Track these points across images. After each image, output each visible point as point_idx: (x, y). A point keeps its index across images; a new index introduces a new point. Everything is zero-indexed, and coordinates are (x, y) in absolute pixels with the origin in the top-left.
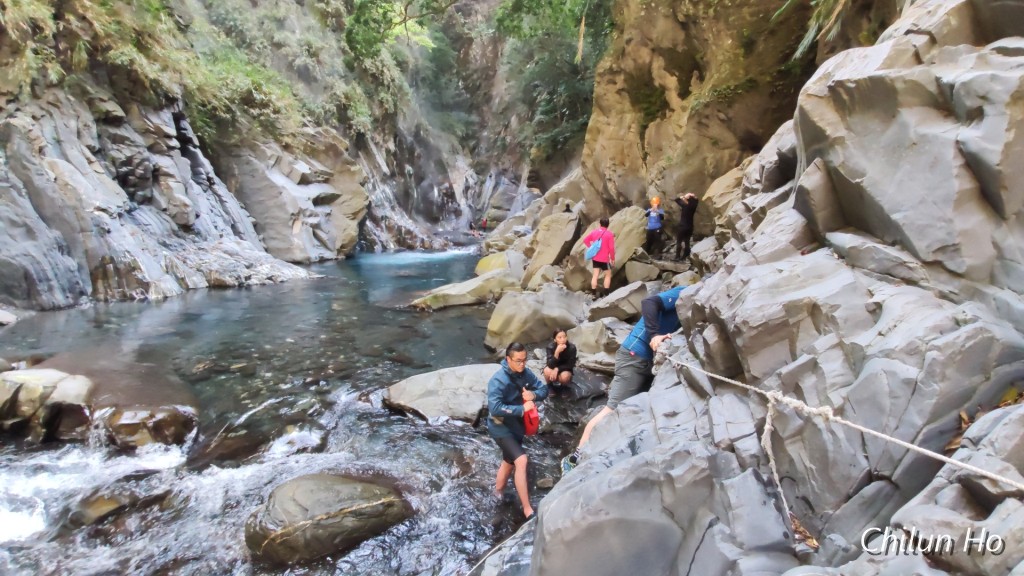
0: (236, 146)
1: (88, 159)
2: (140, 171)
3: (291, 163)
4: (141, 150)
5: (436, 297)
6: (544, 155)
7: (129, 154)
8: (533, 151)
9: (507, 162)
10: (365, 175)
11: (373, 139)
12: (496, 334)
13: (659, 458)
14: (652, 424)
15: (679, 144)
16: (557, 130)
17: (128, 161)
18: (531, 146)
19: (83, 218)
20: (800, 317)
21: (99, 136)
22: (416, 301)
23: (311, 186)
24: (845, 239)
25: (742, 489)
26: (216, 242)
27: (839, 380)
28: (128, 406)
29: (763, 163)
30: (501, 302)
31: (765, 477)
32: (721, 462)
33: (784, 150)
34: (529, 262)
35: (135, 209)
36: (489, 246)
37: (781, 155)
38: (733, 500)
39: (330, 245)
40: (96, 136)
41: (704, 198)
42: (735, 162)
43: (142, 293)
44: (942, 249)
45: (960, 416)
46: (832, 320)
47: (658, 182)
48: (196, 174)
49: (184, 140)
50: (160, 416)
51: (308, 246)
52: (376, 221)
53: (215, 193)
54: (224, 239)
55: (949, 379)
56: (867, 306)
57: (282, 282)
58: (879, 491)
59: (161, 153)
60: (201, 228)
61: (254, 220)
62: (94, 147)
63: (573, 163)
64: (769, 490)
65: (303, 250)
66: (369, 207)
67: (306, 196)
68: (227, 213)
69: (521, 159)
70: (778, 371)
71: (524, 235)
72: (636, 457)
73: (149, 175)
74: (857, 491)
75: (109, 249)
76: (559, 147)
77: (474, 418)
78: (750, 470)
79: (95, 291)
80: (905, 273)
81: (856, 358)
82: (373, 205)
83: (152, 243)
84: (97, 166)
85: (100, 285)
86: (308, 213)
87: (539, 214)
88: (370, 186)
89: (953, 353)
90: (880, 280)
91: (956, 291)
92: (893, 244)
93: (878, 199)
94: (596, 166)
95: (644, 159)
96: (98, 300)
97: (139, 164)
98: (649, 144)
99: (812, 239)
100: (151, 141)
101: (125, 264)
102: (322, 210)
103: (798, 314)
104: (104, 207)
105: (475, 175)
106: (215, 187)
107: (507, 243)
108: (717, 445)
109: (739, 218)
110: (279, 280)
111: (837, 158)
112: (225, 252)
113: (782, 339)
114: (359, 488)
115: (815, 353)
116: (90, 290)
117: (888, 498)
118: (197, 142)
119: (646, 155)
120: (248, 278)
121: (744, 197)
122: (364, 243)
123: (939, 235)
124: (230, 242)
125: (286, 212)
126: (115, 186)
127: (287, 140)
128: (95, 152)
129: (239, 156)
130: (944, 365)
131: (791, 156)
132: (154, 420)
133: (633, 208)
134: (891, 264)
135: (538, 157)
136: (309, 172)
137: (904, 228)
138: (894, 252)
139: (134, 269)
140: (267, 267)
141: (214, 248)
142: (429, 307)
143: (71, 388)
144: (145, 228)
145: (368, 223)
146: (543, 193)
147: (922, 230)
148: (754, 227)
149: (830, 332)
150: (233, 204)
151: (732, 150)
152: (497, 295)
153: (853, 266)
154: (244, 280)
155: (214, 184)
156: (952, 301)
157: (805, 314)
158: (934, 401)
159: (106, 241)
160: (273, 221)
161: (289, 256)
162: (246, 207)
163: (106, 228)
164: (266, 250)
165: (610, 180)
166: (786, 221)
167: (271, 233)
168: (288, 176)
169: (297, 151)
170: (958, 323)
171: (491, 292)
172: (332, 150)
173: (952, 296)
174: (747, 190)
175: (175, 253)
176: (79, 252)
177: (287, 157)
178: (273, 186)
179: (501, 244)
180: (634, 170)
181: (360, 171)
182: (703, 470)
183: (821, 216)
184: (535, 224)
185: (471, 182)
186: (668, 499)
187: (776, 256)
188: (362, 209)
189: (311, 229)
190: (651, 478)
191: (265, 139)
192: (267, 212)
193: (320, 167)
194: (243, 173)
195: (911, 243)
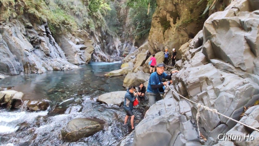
0: (61, 34)
1: (23, 37)
2: (36, 40)
3: (74, 39)
4: (37, 35)
5: (110, 74)
6: (139, 38)
7: (33, 36)
8: (136, 37)
9: (129, 39)
10: (93, 42)
11: (95, 33)
12: (125, 83)
13: (166, 117)
14: (164, 108)
15: (173, 36)
16: (142, 32)
17: (33, 38)
18: (135, 36)
19: (22, 52)
20: (203, 81)
21: (26, 31)
22: (105, 75)
23: (79, 45)
24: (215, 61)
25: (187, 125)
26: (55, 59)
27: (213, 97)
28: (33, 100)
29: (194, 41)
30: (127, 75)
31: (193, 122)
32: (182, 118)
33: (200, 38)
34: (134, 65)
35: (35, 50)
36: (124, 61)
37: (199, 39)
38: (185, 128)
39: (84, 60)
40: (25, 31)
41: (179, 50)
42: (187, 41)
43: (37, 71)
44: (240, 64)
45: (244, 108)
46: (212, 82)
47: (167, 45)
48: (50, 41)
49: (47, 33)
50: (40, 103)
51: (79, 60)
52: (96, 54)
53: (55, 46)
54: (57, 58)
55: (241, 98)
56: (220, 78)
57: (72, 69)
58: (223, 126)
59: (42, 36)
60: (52, 55)
61: (65, 53)
62: (25, 34)
63: (146, 40)
64: (194, 125)
65: (77, 61)
66: (94, 50)
67: (78, 47)
68: (58, 51)
69: (133, 39)
70: (197, 95)
71: (133, 58)
72: (160, 116)
73: (39, 42)
74: (217, 126)
75: (28, 60)
76: (143, 36)
77: (120, 105)
78: (189, 120)
79: (25, 71)
80: (230, 70)
81: (217, 92)
82: (95, 50)
83: (39, 59)
84: (25, 39)
85: (26, 69)
86: (79, 52)
87: (137, 53)
88: (94, 45)
89: (243, 91)
90: (224, 72)
91: (244, 75)
92: (228, 63)
93: (224, 51)
94: (152, 42)
95: (164, 39)
96: (25, 73)
97: (36, 39)
98: (165, 36)
99: (207, 61)
100: (39, 33)
101: (32, 64)
102: (82, 51)
103: (203, 80)
104: (27, 49)
105: (121, 43)
106: (55, 45)
107: (129, 60)
108: (181, 114)
109: (188, 55)
110: (71, 69)
111: (214, 40)
112: (58, 61)
113: (198, 87)
114: (90, 122)
115: (207, 91)
116: (23, 70)
117: (225, 128)
118: (51, 33)
119: (164, 38)
120: (63, 68)
121: (189, 50)
122: (93, 59)
123: (240, 60)
124: (59, 59)
125: (73, 51)
126: (30, 44)
127: (74, 33)
128: (25, 36)
129: (61, 37)
130: (240, 94)
131: (202, 39)
132: (39, 103)
133: (161, 52)
134: (227, 68)
135: (137, 38)
136: (79, 41)
137: (231, 58)
138: (228, 65)
139: (34, 65)
140: (68, 66)
141: (55, 60)
142: (109, 76)
143: (18, 95)
144: (37, 55)
145: (94, 55)
146: (138, 48)
147: (235, 59)
148: (192, 57)
149: (211, 85)
150: (60, 49)
151: (186, 38)
152: (126, 74)
153: (217, 68)
154: (62, 69)
155: (55, 44)
156: (242, 77)
157: (205, 80)
158: (237, 104)
159: (28, 58)
160: (70, 54)
161: (74, 63)
162: (63, 50)
163: (28, 55)
164: (68, 61)
165: (155, 45)
166: (200, 56)
167: (69, 57)
168: (74, 42)
169: (76, 36)
170: (244, 84)
171: (125, 73)
172: (85, 36)
173: (243, 76)
174: (190, 48)
175: (45, 61)
176: (21, 61)
177: (74, 37)
178: (70, 45)
179: (127, 60)
180: (162, 42)
181: (92, 41)
182: (177, 120)
183: (209, 55)
184: (136, 55)
185: (120, 45)
186: (168, 127)
187: (197, 65)
188: (92, 51)
189: (79, 56)
190: (164, 122)
191: (68, 33)
192: (68, 51)
193: (82, 40)
194: (62, 41)
195: (232, 62)
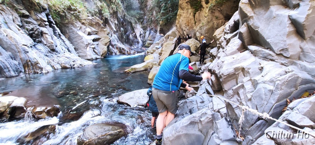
0: (67, 24)
1: (18, 29)
2: (36, 33)
3: (84, 29)
4: (36, 26)
5: (132, 69)
6: (164, 23)
7: (32, 27)
8: (161, 22)
9: (153, 26)
10: (109, 31)
11: (110, 20)
12: (150, 79)
13: (197, 115)
14: (196, 105)
15: (206, 18)
16: (168, 15)
17: (32, 29)
18: (160, 21)
19: (18, 48)
20: (239, 72)
21: (21, 21)
22: (126, 70)
23: (92, 36)
24: (253, 48)
25: (222, 123)
26: (63, 54)
27: (250, 90)
28: (39, 106)
29: (230, 24)
30: (152, 70)
31: (228, 120)
32: (215, 116)
33: (236, 20)
34: (161, 57)
35: (36, 45)
36: (148, 52)
37: (235, 22)
38: (219, 127)
39: (99, 54)
40: (20, 21)
41: (213, 36)
42: (223, 24)
43: (41, 71)
44: (282, 50)
45: (287, 101)
46: (248, 73)
47: (199, 31)
48: (55, 33)
49: (50, 23)
50: (49, 108)
51: (92, 55)
52: (113, 46)
53: (61, 39)
54: (65, 53)
55: (283, 89)
56: (259, 68)
57: (84, 66)
58: (262, 123)
59: (43, 26)
60: (58, 50)
61: (74, 47)
62: (20, 25)
63: (173, 26)
64: (230, 123)
65: (90, 56)
66: (110, 41)
67: (90, 39)
68: (66, 45)
69: (157, 25)
70: (232, 88)
71: (159, 49)
72: (191, 115)
73: (40, 34)
74: (255, 123)
75: (29, 58)
76: (169, 21)
78: (224, 118)
79: (25, 71)
80: (270, 57)
81: (255, 84)
82: (111, 41)
83: (42, 55)
84: (22, 31)
85: (27, 69)
86: (91, 44)
87: (163, 42)
88: (110, 35)
89: (284, 81)
90: (263, 60)
91: (287, 63)
92: (267, 49)
93: (263, 35)
94: (180, 26)
95: (195, 24)
96: (26, 74)
97: (36, 30)
98: (196, 19)
99: (243, 48)
100: (39, 23)
101: (34, 62)
102: (96, 43)
104: (25, 44)
105: (143, 31)
106: (61, 37)
107: (154, 51)
108: (214, 111)
109: (223, 42)
110: (83, 65)
111: (251, 23)
112: (66, 57)
113: (234, 79)
114: (111, 127)
115: (243, 83)
116: (23, 71)
117: (264, 125)
118: (54, 23)
119: (196, 22)
120: (74, 65)
121: (225, 35)
122: (109, 53)
123: (282, 46)
124: (67, 54)
125: (84, 44)
126: (29, 37)
127: (83, 21)
128: (20, 27)
129: (68, 27)
130: (281, 85)
131: (238, 22)
132: (47, 110)
133: (192, 39)
134: (267, 55)
135: (162, 24)
136: (90, 31)
137: (271, 44)
138: (267, 51)
139: (37, 64)
140: (79, 62)
141: (62, 56)
142: (130, 72)
143: (19, 102)
144: (40, 51)
145: (110, 46)
146: (164, 35)
147: (276, 44)
148: (227, 44)
149: (248, 76)
150: (67, 42)
151: (222, 20)
152: (151, 67)
153: (255, 56)
154: (72, 66)
155: (61, 36)
156: (285, 65)
157: (241, 71)
158: (278, 96)
159: (27, 55)
160: (81, 47)
161: (86, 58)
162: (72, 43)
163: (27, 51)
164: (79, 56)
165: (185, 30)
166: (236, 42)
167: (80, 51)
168: (84, 33)
169: (87, 25)
170: (286, 72)
171: (149, 66)
172: (98, 24)
174: (226, 33)
175: (50, 58)
176: (18, 59)
177: (83, 27)
178: (80, 36)
179: (152, 51)
180: (192, 27)
181: (107, 30)
182: (210, 118)
183: (246, 41)
184: (162, 45)
185: (142, 33)
186: (200, 127)
187: (232, 54)
188: (108, 42)
189: (92, 49)
190: (195, 121)
191: (76, 21)
192: (78, 44)
193: (94, 29)
194: (69, 32)
195: (272, 48)
